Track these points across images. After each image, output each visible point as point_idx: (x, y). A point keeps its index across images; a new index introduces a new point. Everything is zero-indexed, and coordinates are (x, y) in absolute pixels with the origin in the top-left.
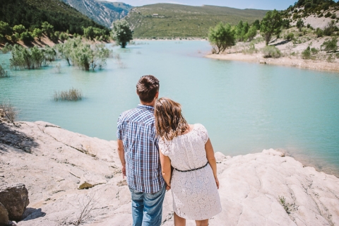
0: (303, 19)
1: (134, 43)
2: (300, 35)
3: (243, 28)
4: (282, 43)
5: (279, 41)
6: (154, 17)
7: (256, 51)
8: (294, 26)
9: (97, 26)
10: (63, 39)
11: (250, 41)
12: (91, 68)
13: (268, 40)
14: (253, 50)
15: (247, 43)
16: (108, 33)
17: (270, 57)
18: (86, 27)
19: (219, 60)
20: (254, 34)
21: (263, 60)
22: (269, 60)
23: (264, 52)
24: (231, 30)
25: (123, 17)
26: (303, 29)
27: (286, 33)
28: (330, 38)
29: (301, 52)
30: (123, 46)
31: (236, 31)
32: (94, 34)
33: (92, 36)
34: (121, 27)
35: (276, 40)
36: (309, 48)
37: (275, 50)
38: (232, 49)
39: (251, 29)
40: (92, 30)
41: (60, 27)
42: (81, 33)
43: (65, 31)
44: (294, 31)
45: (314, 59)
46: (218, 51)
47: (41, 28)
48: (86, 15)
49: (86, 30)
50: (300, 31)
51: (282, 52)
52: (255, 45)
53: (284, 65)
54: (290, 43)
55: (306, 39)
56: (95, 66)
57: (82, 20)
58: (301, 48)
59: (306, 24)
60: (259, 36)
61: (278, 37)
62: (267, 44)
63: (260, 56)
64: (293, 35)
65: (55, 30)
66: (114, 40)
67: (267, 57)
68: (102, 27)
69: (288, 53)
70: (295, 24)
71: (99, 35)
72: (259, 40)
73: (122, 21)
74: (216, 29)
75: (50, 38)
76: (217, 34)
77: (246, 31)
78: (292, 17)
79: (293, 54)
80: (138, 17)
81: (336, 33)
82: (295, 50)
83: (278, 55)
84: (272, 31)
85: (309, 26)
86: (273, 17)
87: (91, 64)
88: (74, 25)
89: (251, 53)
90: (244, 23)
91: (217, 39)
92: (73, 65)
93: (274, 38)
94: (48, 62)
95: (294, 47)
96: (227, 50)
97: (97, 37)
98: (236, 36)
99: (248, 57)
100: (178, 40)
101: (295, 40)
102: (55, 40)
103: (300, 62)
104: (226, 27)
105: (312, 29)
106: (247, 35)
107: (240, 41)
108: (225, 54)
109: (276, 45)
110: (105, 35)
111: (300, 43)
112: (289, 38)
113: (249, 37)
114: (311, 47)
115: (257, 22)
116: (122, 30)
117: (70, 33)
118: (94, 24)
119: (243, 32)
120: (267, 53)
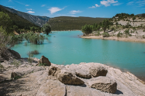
0: (118, 22)
1: (51, 33)
2: (117, 28)
5: (109, 30)
6: (59, 22)
7: (100, 35)
9: (36, 26)
10: (22, 32)
11: (98, 31)
12: (38, 43)
13: (105, 30)
15: (97, 32)
16: (40, 29)
17: (105, 37)
18: (31, 27)
19: (86, 38)
20: (100, 28)
22: (105, 38)
23: (103, 35)
24: (90, 27)
25: (46, 22)
26: (118, 25)
27: (112, 27)
28: (127, 29)
29: (116, 34)
30: (47, 34)
31: (92, 27)
32: (35, 29)
33: (34, 30)
34: (47, 26)
35: (108, 30)
36: (119, 33)
37: (107, 34)
38: (91, 34)
39: (98, 26)
40: (34, 28)
41: (21, 27)
42: (29, 29)
43: (23, 29)
44: (115, 26)
45: (121, 37)
46: (86, 35)
47: (13, 28)
48: (31, 22)
49: (31, 28)
50: (117, 26)
51: (110, 35)
52: (100, 32)
53: (110, 40)
54: (113, 31)
55: (119, 30)
56: (40, 42)
57: (30, 24)
58: (117, 33)
59: (119, 24)
60: (101, 28)
61: (109, 29)
62: (105, 31)
63: (102, 36)
64: (114, 28)
65: (19, 29)
66: (44, 32)
67: (104, 37)
68: (38, 27)
69: (112, 35)
70: (115, 24)
71: (37, 30)
72: (101, 30)
73: (46, 24)
74: (85, 27)
75: (16, 31)
76: (85, 29)
78: (114, 21)
79: (114, 35)
80: (52, 22)
81: (130, 27)
82: (115, 34)
83: (108, 36)
84: (106, 27)
85: (120, 24)
86: (106, 22)
88: (26, 26)
89: (98, 35)
90: (96, 24)
92: (30, 42)
93: (107, 29)
95: (115, 32)
96: (89, 35)
97: (36, 31)
98: (92, 29)
99: (97, 37)
100: (69, 31)
101: (115, 30)
102: (19, 32)
103: (116, 38)
104: (88, 26)
105: (121, 25)
106: (97, 28)
107: (94, 31)
108: (88, 36)
109: (108, 32)
111: (117, 31)
112: (113, 29)
113: (98, 29)
114: (120, 33)
115: (101, 23)
116: (47, 28)
117: (25, 29)
118: (35, 25)
119: (95, 27)
120: (104, 35)
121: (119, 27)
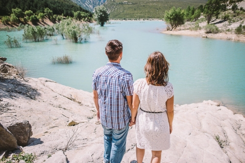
0: (237, 3)
1: (110, 23)
2: (235, 16)
3: (191, 11)
4: (220, 22)
5: (218, 21)
6: (125, 4)
7: (200, 29)
8: (230, 9)
9: (84, 11)
10: (59, 20)
11: (195, 21)
12: (78, 41)
13: (209, 20)
14: (198, 28)
15: (193, 23)
16: (91, 15)
17: (210, 32)
18: (75, 11)
19: (172, 35)
20: (199, 16)
21: (204, 35)
22: (210, 35)
23: (206, 29)
24: (182, 13)
25: (102, 4)
26: (237, 11)
27: (223, 15)
29: (234, 29)
30: (102, 25)
31: (185, 13)
32: (82, 16)
33: (79, 18)
34: (101, 11)
35: (215, 20)
36: (241, 26)
37: (214, 28)
38: (182, 27)
39: (196, 11)
40: (80, 14)
41: (57, 11)
42: (72, 16)
43: (61, 14)
44: (230, 13)
46: (171, 28)
47: (44, 12)
48: (76, 2)
49: (76, 14)
50: (235, 12)
51: (220, 29)
52: (199, 24)
53: (221, 39)
54: (227, 22)
55: (239, 19)
56: (82, 39)
57: (73, 6)
58: (235, 26)
59: (239, 8)
60: (202, 17)
61: (217, 18)
62: (208, 22)
63: (203, 32)
64: (229, 16)
65: (54, 14)
66: (95, 20)
67: (208, 33)
68: (87, 12)
69: (225, 30)
70: (231, 8)
71: (85, 17)
72: (202, 20)
73: (101, 7)
74: (170, 12)
75: (50, 19)
76: (171, 16)
77: (193, 13)
78: (228, 2)
79: (228, 30)
80: (113, 4)
82: (230, 27)
83: (217, 31)
84: (213, 13)
85: (241, 9)
86: (214, 3)
87: (79, 38)
88: (67, 10)
89: (196, 30)
90: (192, 7)
91: (171, 19)
92: (66, 39)
93: (213, 18)
94: (49, 37)
95: (230, 25)
96: (178, 28)
97: (83, 19)
98: (185, 17)
99: (194, 33)
100: (142, 20)
101: (230, 20)
102: (54, 21)
103: (233, 36)
104: (177, 11)
105: (244, 11)
106: (193, 16)
107: (188, 21)
108: (176, 31)
109: (215, 24)
110: (89, 17)
111: (234, 22)
112: (226, 18)
113: (195, 18)
114: (243, 25)
115: (201, 6)
116: (101, 13)
117: (64, 16)
118: (81, 9)
119: (190, 14)
120: (208, 30)
121: (238, 14)
